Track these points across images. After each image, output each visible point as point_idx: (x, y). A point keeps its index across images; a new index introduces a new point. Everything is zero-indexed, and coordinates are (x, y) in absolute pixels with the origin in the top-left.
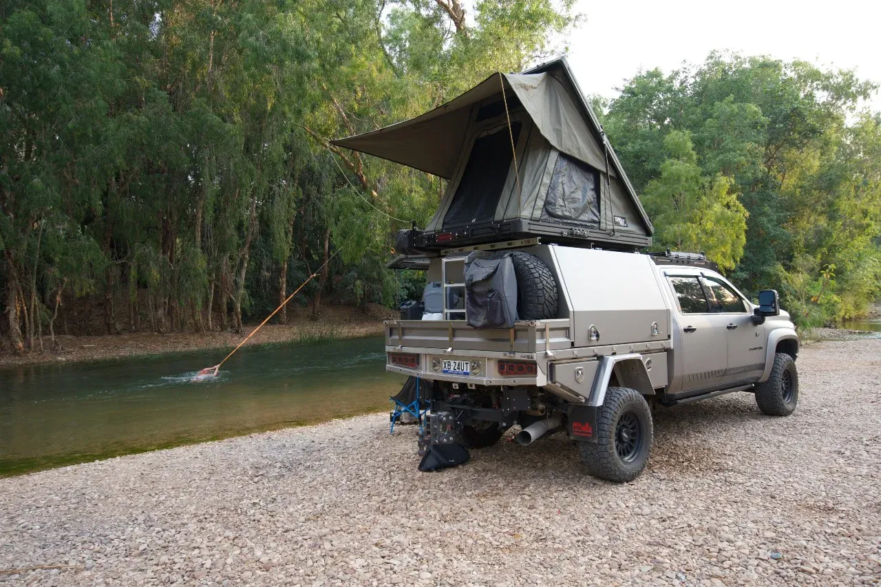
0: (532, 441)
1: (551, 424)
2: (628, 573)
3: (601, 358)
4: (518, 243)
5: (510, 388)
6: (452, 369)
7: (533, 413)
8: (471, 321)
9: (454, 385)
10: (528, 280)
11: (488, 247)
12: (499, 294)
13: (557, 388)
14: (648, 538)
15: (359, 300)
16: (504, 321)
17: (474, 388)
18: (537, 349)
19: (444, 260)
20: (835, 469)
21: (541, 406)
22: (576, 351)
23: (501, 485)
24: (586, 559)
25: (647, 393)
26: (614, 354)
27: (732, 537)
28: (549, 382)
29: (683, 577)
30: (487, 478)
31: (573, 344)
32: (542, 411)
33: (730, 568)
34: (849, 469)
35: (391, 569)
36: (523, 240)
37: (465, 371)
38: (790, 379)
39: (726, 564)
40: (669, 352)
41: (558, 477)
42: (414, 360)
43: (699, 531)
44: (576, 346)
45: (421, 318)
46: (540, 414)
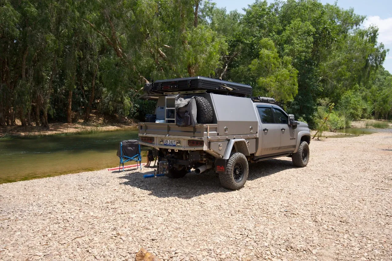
0: (200, 173)
1: (208, 167)
2: (235, 217)
3: (229, 140)
4: (197, 92)
5: (193, 151)
6: (168, 143)
7: (201, 162)
8: (178, 124)
9: (169, 150)
10: (201, 107)
11: (184, 92)
12: (189, 113)
13: (211, 152)
14: (243, 207)
15: (111, 112)
16: (191, 124)
17: (177, 151)
18: (204, 135)
19: (166, 97)
20: (315, 185)
21: (204, 159)
22: (219, 137)
23: (187, 191)
24: (220, 213)
25: (247, 155)
26: (234, 139)
27: (272, 206)
28: (208, 149)
29: (253, 217)
30: (181, 189)
31: (218, 134)
32: (205, 161)
33: (270, 214)
34: (320, 185)
35: (147, 217)
36: (200, 91)
37: (174, 144)
38: (306, 152)
39: (269, 213)
40: (257, 139)
41: (210, 188)
42: (151, 140)
43: (261, 204)
44: (219, 135)
45: (155, 122)
46: (204, 162)
